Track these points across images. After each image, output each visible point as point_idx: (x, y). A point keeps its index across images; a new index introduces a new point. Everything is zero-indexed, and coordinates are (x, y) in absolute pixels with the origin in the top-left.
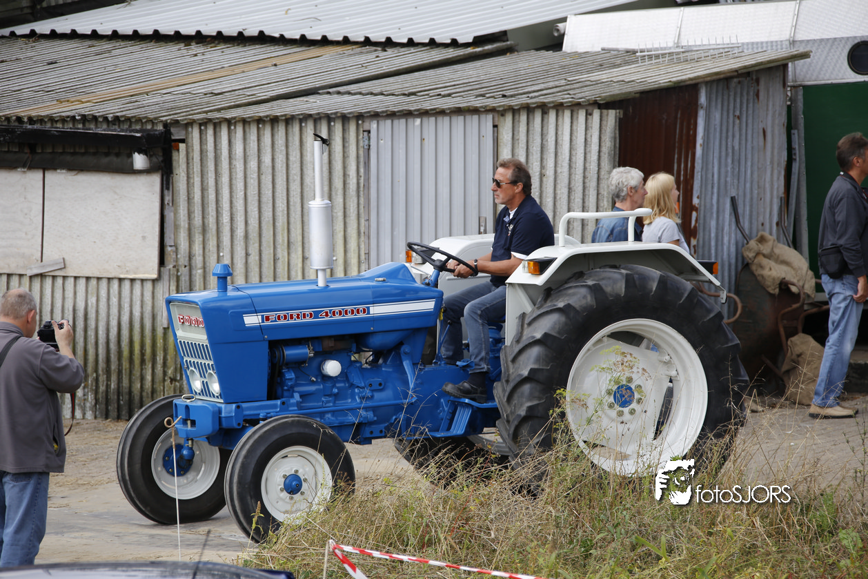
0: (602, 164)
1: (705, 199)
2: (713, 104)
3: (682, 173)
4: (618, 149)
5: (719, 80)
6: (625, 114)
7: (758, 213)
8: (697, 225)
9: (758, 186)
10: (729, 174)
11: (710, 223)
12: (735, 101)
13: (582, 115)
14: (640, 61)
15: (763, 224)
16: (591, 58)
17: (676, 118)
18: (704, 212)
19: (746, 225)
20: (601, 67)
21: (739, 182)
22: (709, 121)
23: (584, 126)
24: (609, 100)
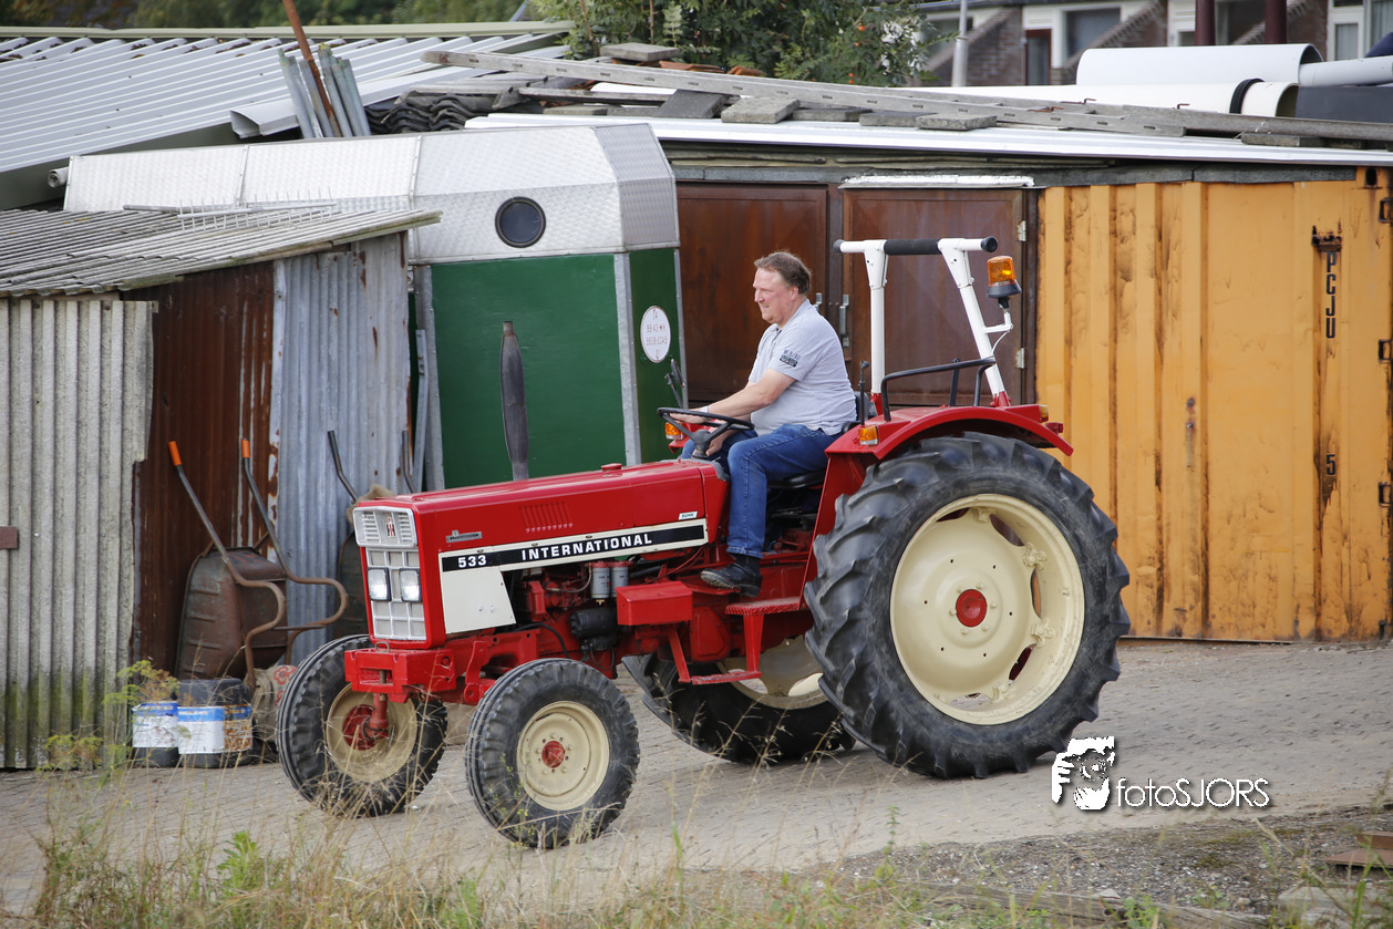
0: (129, 384)
1: (289, 436)
2: (297, 291)
3: (253, 396)
4: (152, 362)
5: (305, 255)
6: (162, 307)
7: (369, 456)
8: (277, 475)
9: (368, 414)
10: (325, 397)
11: (297, 471)
12: (330, 287)
13: (94, 309)
14: (183, 227)
15: (376, 473)
16: (108, 222)
17: (241, 313)
18: (288, 454)
19: (350, 472)
20: (124, 235)
21: (339, 410)
22: (291, 318)
23: (98, 326)
24: (136, 285)
